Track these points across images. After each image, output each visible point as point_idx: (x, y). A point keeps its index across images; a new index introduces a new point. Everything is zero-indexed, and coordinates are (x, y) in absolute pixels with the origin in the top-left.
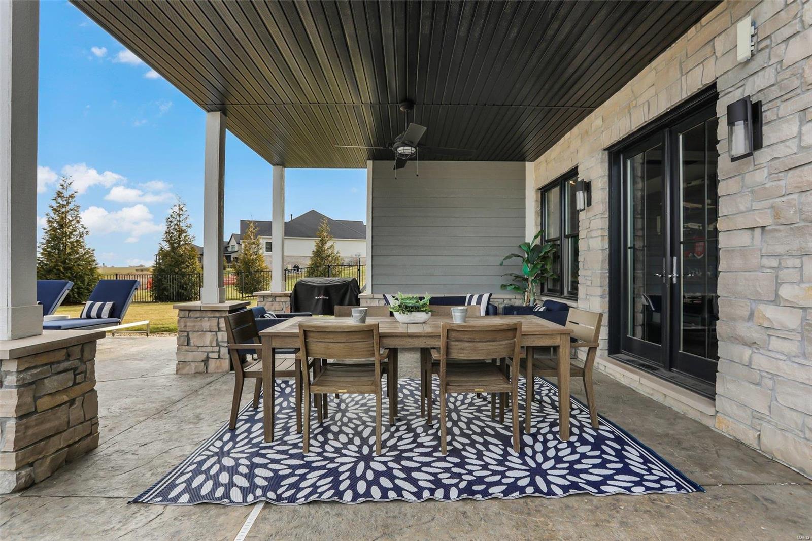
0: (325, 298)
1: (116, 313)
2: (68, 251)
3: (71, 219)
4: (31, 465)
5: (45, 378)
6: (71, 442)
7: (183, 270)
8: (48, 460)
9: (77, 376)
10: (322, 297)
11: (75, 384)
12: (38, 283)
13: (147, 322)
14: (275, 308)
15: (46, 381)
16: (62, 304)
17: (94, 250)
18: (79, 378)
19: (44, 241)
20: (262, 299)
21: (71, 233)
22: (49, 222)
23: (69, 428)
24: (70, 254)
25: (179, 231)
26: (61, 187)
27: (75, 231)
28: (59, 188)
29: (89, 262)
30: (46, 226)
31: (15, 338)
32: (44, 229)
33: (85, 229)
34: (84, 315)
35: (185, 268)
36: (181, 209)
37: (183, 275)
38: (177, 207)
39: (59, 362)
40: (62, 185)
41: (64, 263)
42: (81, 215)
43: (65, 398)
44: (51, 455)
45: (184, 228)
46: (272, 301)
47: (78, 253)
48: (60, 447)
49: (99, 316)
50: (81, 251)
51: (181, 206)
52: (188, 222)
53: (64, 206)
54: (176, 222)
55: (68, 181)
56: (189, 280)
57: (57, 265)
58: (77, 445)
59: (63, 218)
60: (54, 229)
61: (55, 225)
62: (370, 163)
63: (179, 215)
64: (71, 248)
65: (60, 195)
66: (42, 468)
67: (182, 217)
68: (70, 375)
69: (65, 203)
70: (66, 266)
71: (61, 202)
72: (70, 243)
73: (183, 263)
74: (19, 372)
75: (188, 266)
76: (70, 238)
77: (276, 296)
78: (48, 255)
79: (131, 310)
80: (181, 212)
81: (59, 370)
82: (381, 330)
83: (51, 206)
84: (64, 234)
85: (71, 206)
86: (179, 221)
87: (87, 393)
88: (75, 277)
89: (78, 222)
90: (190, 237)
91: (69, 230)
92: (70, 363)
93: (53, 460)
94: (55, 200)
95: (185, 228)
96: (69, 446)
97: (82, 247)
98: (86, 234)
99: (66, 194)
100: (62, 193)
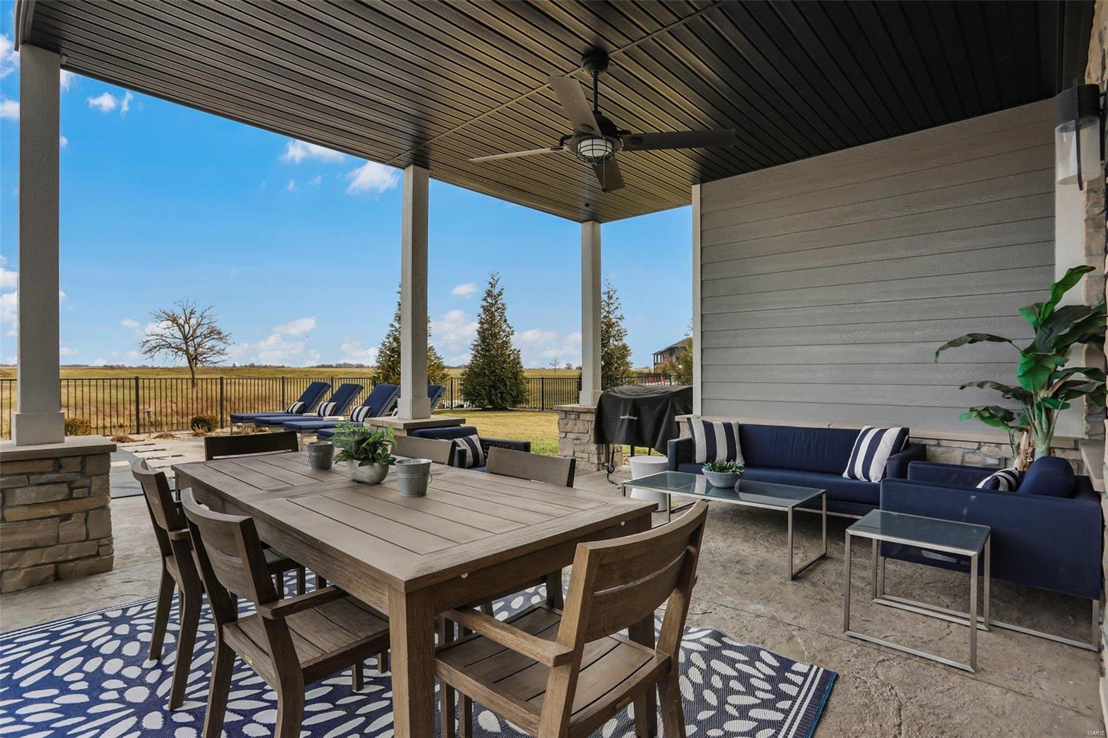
0: (632, 418)
2: (494, 353)
3: (498, 318)
5: (15, 488)
6: (60, 559)
7: (610, 373)
9: (75, 491)
10: (627, 417)
11: (71, 498)
14: (579, 429)
15: (18, 491)
17: (519, 351)
18: (78, 492)
19: (476, 343)
20: (563, 415)
21: (499, 334)
22: (481, 323)
23: (58, 543)
24: (495, 356)
25: (608, 325)
26: (490, 285)
27: (502, 331)
28: (488, 287)
29: (515, 364)
33: (510, 328)
35: (613, 371)
36: (610, 298)
37: (611, 376)
39: (42, 473)
40: (491, 283)
41: (489, 365)
42: (507, 314)
43: (53, 512)
44: (25, 568)
46: (575, 419)
47: (504, 355)
48: (40, 562)
50: (507, 352)
51: (611, 294)
52: (618, 313)
53: (493, 305)
54: (605, 314)
55: (496, 278)
57: (483, 369)
58: (72, 564)
59: (492, 319)
60: (483, 330)
62: (696, 189)
63: (609, 304)
64: (497, 350)
65: (489, 294)
66: (14, 580)
67: (612, 308)
69: (494, 302)
70: (490, 369)
71: (491, 302)
72: (498, 344)
73: (610, 364)
76: (498, 339)
77: (580, 413)
80: (611, 301)
81: (41, 481)
83: (482, 306)
84: (493, 335)
85: (498, 305)
86: (608, 312)
87: (92, 510)
89: (505, 321)
91: (497, 330)
92: (59, 475)
93: (26, 574)
94: (485, 299)
95: (614, 320)
96: (56, 563)
98: (512, 334)
99: (496, 292)
100: (491, 292)
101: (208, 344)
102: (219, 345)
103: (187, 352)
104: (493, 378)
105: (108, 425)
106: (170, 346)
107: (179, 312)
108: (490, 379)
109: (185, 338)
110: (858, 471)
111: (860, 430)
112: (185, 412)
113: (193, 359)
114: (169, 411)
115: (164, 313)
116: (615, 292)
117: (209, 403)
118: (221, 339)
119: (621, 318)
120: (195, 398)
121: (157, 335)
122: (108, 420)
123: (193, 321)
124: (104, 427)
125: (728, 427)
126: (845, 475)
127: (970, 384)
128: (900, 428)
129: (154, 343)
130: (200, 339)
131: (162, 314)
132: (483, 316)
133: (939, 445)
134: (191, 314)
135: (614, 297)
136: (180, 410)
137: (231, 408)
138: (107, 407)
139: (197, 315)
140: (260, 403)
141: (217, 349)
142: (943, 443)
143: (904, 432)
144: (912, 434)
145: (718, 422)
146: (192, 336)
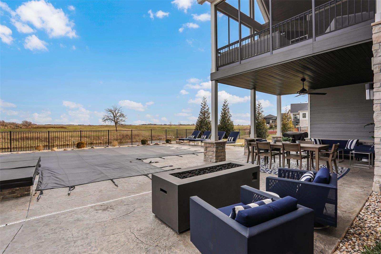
1: (234, 140)
2: (226, 122)
3: (227, 112)
4: (217, 159)
5: (219, 147)
7: (260, 128)
8: (219, 160)
11: (222, 149)
12: (218, 132)
13: (242, 143)
16: (223, 138)
17: (233, 121)
18: (223, 148)
19: (221, 119)
21: (227, 116)
22: (222, 113)
23: (222, 156)
24: (227, 123)
25: (259, 114)
27: (228, 116)
28: (224, 103)
29: (232, 125)
30: (221, 115)
31: (215, 141)
32: (221, 116)
33: (231, 115)
34: (228, 140)
35: (261, 127)
36: (259, 105)
37: (260, 129)
38: (258, 105)
40: (225, 102)
41: (225, 126)
42: (229, 111)
43: (221, 151)
45: (260, 112)
47: (229, 123)
48: (220, 158)
49: (231, 141)
50: (230, 122)
51: (259, 104)
52: (262, 110)
53: (225, 108)
54: (258, 110)
55: (226, 101)
56: (262, 131)
57: (224, 126)
59: (225, 112)
60: (223, 116)
61: (223, 114)
63: (259, 108)
64: (227, 121)
65: (224, 105)
67: (260, 108)
68: (222, 148)
69: (225, 107)
70: (226, 127)
72: (227, 119)
73: (260, 125)
74: (216, 146)
75: (262, 126)
76: (227, 118)
78: (221, 123)
79: (237, 140)
81: (221, 146)
82: (271, 144)
83: (222, 109)
84: (225, 117)
85: (227, 108)
86: (259, 110)
87: (224, 151)
88: (228, 130)
89: (229, 113)
90: (263, 115)
91: (226, 116)
94: (223, 107)
96: (222, 159)
97: (230, 120)
98: (231, 117)
99: (226, 105)
100: (225, 104)
101: (120, 119)
102: (124, 119)
103: (114, 121)
104: (226, 129)
105: (98, 142)
106: (110, 119)
107: (113, 109)
108: (226, 130)
109: (114, 117)
110: (349, 148)
111: (348, 141)
112: (117, 139)
113: (116, 123)
114: (113, 139)
115: (108, 109)
116: (261, 104)
117: (123, 136)
118: (124, 117)
119: (263, 112)
120: (118, 135)
121: (106, 116)
122: (98, 141)
123: (116, 112)
124: (97, 143)
125: (319, 140)
126: (346, 148)
127: (371, 132)
128: (357, 140)
129: (105, 118)
130: (118, 117)
131: (108, 110)
132: (222, 111)
133: (365, 143)
134: (116, 109)
135: (260, 105)
136: (116, 138)
137: (129, 138)
138: (96, 137)
139: (118, 110)
140: (137, 136)
141: (123, 120)
142: (366, 143)
143: (358, 140)
144: (359, 141)
145: (317, 139)
146: (116, 116)
